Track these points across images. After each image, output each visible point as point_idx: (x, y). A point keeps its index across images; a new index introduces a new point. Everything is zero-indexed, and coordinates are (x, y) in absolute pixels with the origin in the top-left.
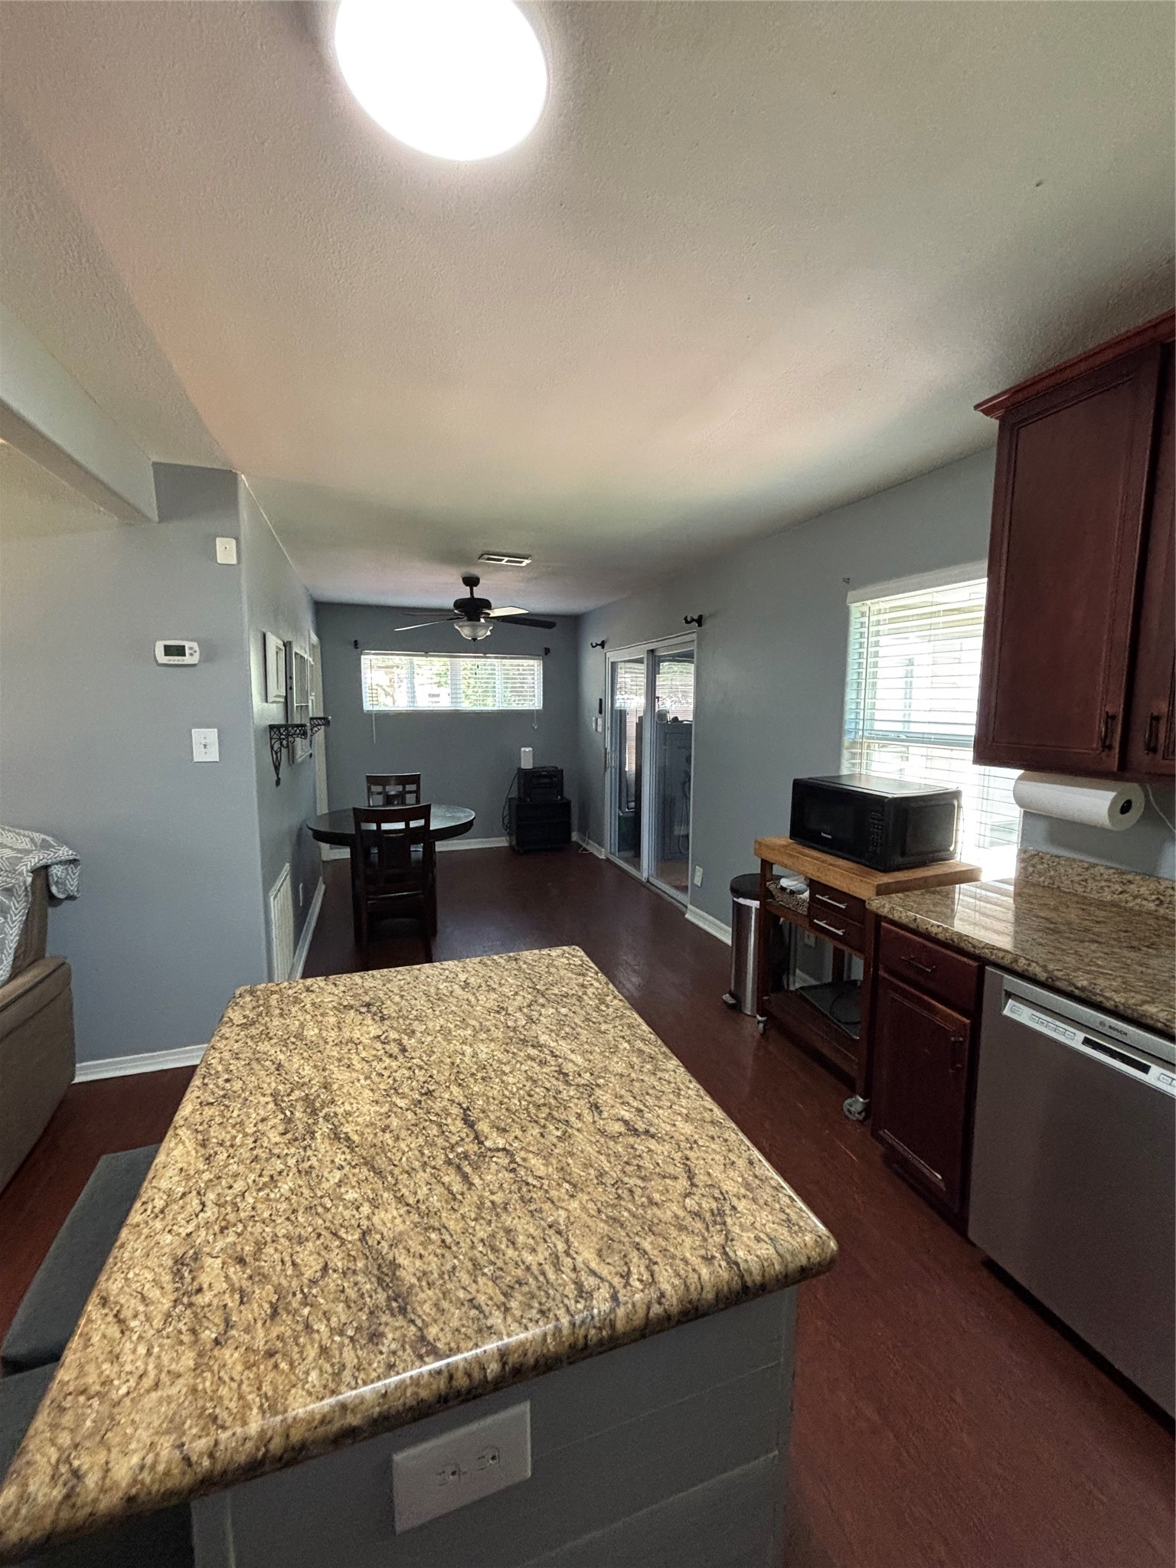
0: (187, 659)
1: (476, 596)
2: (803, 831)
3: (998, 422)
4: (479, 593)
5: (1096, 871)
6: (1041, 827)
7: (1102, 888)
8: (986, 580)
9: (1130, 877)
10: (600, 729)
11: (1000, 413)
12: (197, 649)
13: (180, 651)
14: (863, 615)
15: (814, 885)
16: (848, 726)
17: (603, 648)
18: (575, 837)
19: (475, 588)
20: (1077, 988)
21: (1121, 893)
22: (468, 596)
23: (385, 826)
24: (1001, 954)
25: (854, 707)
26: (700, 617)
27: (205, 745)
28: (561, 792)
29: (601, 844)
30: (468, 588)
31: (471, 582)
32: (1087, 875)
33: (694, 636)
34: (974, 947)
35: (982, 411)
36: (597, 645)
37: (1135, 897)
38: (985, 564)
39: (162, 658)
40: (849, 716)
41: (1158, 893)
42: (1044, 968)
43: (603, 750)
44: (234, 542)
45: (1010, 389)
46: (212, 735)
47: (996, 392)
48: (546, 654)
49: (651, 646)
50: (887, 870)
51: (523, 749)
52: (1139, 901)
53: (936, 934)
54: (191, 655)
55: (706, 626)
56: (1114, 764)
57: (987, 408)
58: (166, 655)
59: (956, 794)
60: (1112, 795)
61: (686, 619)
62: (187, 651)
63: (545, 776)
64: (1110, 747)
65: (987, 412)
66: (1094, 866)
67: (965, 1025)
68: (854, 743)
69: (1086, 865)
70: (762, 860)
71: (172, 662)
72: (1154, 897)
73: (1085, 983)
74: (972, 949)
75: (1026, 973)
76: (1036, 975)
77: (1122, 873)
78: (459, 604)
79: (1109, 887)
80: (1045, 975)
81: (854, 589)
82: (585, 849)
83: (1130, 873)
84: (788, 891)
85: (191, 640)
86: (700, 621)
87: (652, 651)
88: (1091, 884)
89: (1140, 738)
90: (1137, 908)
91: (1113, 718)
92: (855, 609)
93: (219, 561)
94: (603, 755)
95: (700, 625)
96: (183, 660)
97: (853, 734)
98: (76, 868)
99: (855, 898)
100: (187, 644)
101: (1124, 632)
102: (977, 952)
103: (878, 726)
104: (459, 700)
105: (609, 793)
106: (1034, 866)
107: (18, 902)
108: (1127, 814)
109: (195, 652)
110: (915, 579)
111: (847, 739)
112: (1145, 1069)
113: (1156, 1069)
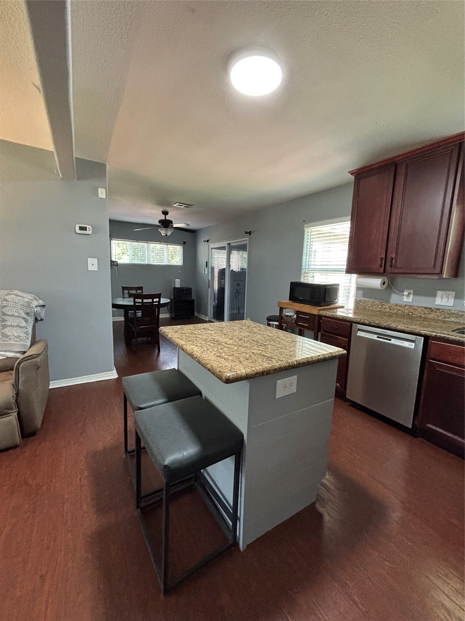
0: (87, 232)
1: (167, 218)
2: (293, 298)
3: (354, 177)
4: (168, 218)
5: (375, 303)
6: (361, 292)
7: (377, 307)
8: (350, 222)
9: (383, 303)
10: (206, 273)
11: (355, 175)
12: (91, 228)
13: (84, 229)
14: (308, 232)
15: (298, 313)
16: (303, 267)
17: (208, 242)
18: (196, 314)
19: (166, 216)
20: (376, 324)
21: (381, 308)
22: (164, 218)
23: (145, 301)
24: (357, 319)
25: (305, 261)
26: (250, 232)
27: (93, 264)
28: (191, 296)
29: (206, 315)
30: (164, 215)
31: (165, 213)
32: (373, 304)
33: (248, 238)
34: (350, 319)
35: (351, 174)
36: (206, 241)
37: (384, 309)
38: (350, 217)
39: (78, 231)
40: (304, 264)
41: (390, 307)
42: (368, 321)
43: (208, 281)
44: (105, 190)
45: (358, 169)
46: (95, 261)
47: (354, 169)
48: (184, 244)
49: (229, 242)
50: (321, 306)
51: (176, 280)
52: (385, 309)
53: (339, 317)
54: (89, 230)
55: (252, 235)
56: (382, 271)
57: (352, 173)
58: (80, 230)
59: (338, 285)
60: (381, 280)
61: (245, 232)
62: (88, 229)
63: (185, 290)
64: (382, 266)
65: (352, 174)
66: (374, 302)
67: (347, 340)
68: (305, 273)
69: (373, 302)
70: (280, 307)
71: (81, 233)
72: (389, 308)
73: (378, 322)
74: (349, 319)
75: (364, 323)
76: (366, 323)
77: (381, 303)
78: (160, 221)
79: (378, 307)
80: (368, 322)
81: (306, 224)
82: (199, 318)
83: (383, 302)
84: (289, 316)
85: (89, 225)
86: (250, 233)
87: (229, 244)
88: (374, 307)
89: (388, 264)
90: (385, 311)
91: (382, 259)
92: (306, 230)
93: (99, 197)
94: (208, 282)
95: (250, 235)
96: (86, 232)
97: (304, 270)
98: (44, 309)
99: (311, 314)
100: (88, 227)
101: (385, 236)
102: (351, 320)
103: (312, 267)
104: (150, 260)
105: (210, 297)
106: (359, 304)
107: (31, 318)
108: (384, 285)
109: (90, 229)
110: (328, 221)
111: (303, 271)
112: (390, 340)
113: (393, 340)
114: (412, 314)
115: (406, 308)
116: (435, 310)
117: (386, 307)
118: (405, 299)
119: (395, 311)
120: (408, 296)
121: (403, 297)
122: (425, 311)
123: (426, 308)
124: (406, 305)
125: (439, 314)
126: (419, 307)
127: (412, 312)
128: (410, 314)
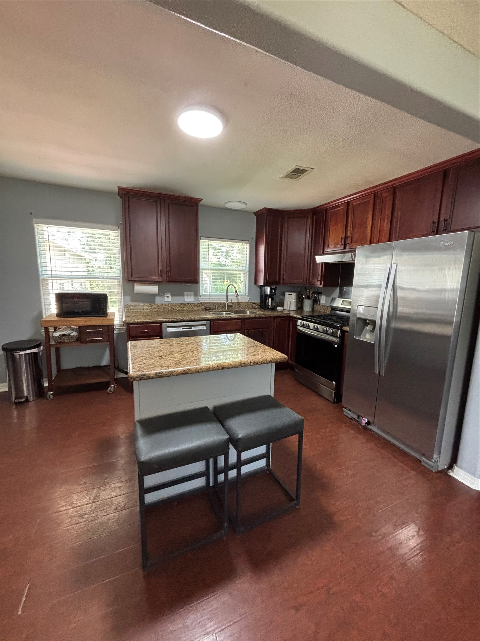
2: (63, 313)
9: (152, 305)
16: (40, 273)
25: (40, 265)
32: (143, 307)
41: (158, 307)
56: (162, 280)
64: (161, 276)
66: (144, 304)
68: (42, 280)
70: (46, 327)
77: (150, 304)
79: (148, 308)
88: (145, 308)
89: (164, 274)
91: (161, 270)
97: (42, 276)
106: (130, 308)
113: (192, 327)
114: (174, 309)
115: (169, 306)
116: (186, 305)
117: (155, 307)
118: (166, 299)
119: (162, 309)
120: (168, 297)
121: (165, 299)
122: (181, 306)
123: (181, 304)
124: (169, 304)
125: (189, 307)
126: (177, 304)
127: (174, 308)
128: (173, 309)
